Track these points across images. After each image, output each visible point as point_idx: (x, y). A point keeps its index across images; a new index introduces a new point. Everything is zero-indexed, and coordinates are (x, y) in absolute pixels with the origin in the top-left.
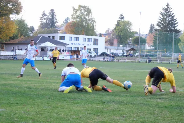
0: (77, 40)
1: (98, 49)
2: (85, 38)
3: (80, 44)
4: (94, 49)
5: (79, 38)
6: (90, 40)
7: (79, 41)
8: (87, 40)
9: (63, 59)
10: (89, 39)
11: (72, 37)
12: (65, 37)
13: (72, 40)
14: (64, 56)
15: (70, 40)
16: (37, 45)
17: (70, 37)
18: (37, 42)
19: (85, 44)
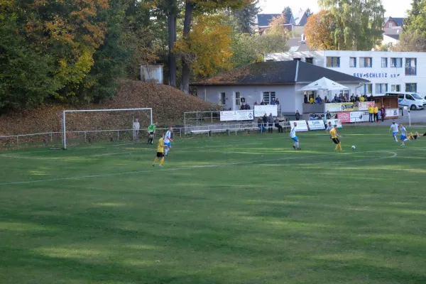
0: (366, 65)
1: (416, 84)
2: (386, 59)
3: (374, 76)
4: (408, 85)
5: (371, 58)
6: (398, 62)
7: (371, 66)
8: (389, 61)
10: (394, 60)
11: (355, 58)
12: (338, 58)
13: (355, 66)
15: (351, 67)
16: (296, 87)
17: (351, 58)
18: (296, 80)
19: (386, 74)
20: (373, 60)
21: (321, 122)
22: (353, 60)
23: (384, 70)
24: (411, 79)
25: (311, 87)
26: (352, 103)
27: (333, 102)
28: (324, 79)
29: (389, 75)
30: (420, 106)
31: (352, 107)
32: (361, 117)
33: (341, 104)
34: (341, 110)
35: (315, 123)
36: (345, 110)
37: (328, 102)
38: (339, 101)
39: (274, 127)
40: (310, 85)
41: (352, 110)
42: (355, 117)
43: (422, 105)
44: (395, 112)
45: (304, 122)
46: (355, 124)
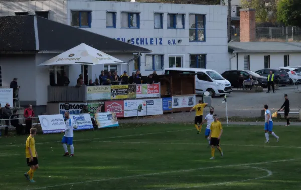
0: (130, 25)
2: (161, 14)
3: (142, 41)
4: (192, 56)
5: (138, 14)
6: (179, 20)
7: (138, 26)
8: (166, 18)
9: (141, 114)
10: (173, 16)
11: (114, 13)
13: (115, 26)
14: (141, 102)
15: (108, 27)
16: (37, 59)
17: (108, 12)
18: (37, 48)
19: (161, 39)
20: (141, 15)
21: (87, 117)
22: (111, 16)
23: (158, 33)
24: (198, 48)
25: (62, 58)
26: (127, 86)
27: (97, 84)
28: (84, 47)
29: (165, 42)
30: (220, 91)
31: (127, 92)
32: (140, 109)
33: (109, 87)
34: (109, 97)
35: (78, 119)
36: (116, 97)
37: (91, 84)
38: (107, 83)
39: (10, 127)
40: (60, 56)
41: (126, 97)
42: (131, 108)
43: (223, 88)
44: (190, 100)
45: (61, 116)
46: (139, 121)
